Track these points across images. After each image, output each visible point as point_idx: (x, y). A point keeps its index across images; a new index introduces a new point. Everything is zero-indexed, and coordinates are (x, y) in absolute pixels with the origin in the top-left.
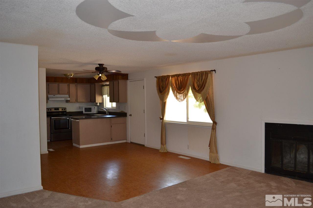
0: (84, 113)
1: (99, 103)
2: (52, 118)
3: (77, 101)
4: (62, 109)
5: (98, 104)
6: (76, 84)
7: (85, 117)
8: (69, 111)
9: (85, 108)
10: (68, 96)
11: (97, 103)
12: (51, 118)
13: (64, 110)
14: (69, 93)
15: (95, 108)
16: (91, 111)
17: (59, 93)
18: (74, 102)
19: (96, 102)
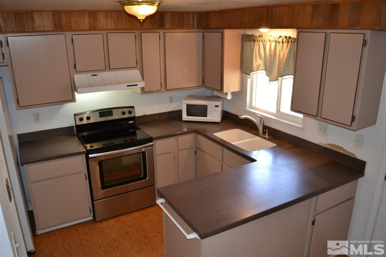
0: (183, 119)
1: (233, 93)
2: (90, 156)
3: (165, 87)
4: (124, 113)
5: (229, 97)
6: (162, 32)
7: (188, 129)
8: (142, 115)
9: (188, 106)
10: (136, 73)
11: (227, 94)
12: (87, 158)
13: (127, 116)
14: (140, 64)
15: (217, 106)
16: (205, 115)
17: (108, 67)
18: (158, 91)
19: (225, 91)
